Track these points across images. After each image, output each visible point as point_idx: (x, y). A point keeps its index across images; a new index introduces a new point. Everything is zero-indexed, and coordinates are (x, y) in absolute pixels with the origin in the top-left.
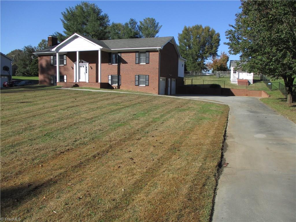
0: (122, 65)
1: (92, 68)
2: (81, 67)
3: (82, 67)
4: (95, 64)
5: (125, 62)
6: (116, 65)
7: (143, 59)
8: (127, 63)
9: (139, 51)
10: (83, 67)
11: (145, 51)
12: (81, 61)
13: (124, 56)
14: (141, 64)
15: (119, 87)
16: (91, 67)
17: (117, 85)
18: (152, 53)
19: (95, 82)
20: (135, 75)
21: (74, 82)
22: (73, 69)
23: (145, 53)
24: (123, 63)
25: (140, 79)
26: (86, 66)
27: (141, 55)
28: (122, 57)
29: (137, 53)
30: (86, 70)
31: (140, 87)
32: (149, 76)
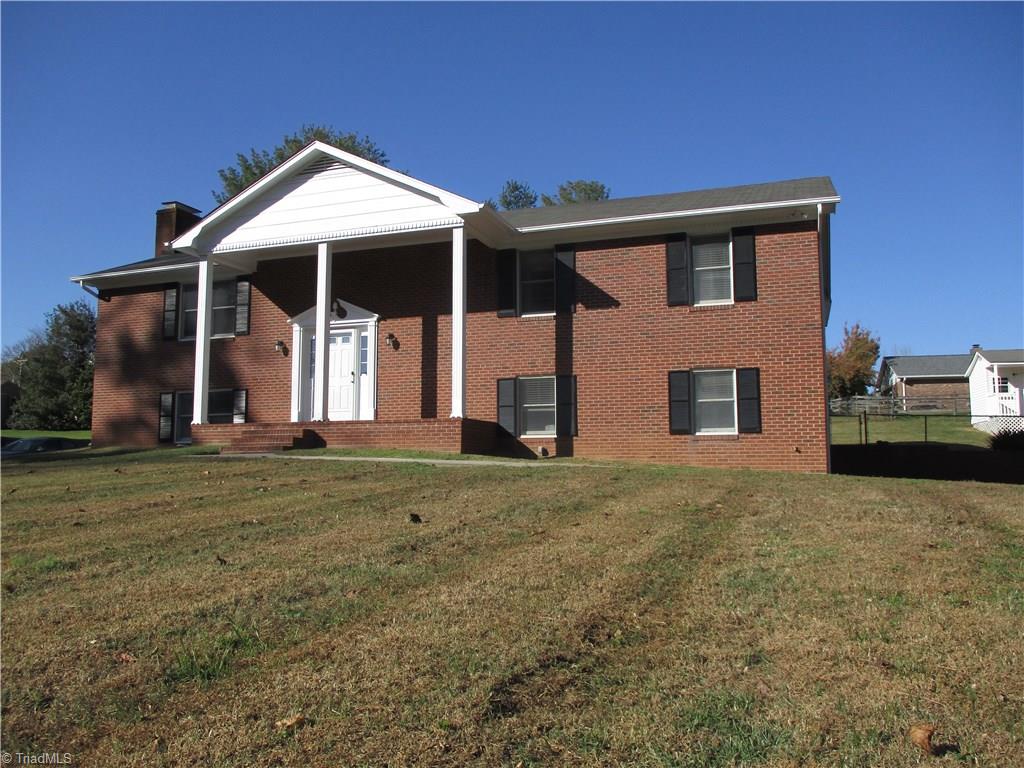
0: (582, 315)
1: (396, 345)
2: (333, 341)
3: (339, 339)
4: (419, 320)
5: (600, 300)
6: (547, 319)
7: (711, 277)
8: (617, 304)
9: (690, 231)
10: (346, 341)
11: (726, 228)
12: (336, 306)
13: (589, 266)
14: (703, 304)
15: (564, 446)
16: (391, 336)
17: (550, 433)
18: (776, 237)
19: (419, 419)
20: (670, 373)
21: (294, 418)
22: (287, 352)
23: (722, 239)
24: (588, 308)
25: (699, 392)
26: (363, 334)
27: (703, 252)
28: (584, 274)
29: (680, 241)
30: (363, 356)
31: (697, 440)
32: (763, 375)
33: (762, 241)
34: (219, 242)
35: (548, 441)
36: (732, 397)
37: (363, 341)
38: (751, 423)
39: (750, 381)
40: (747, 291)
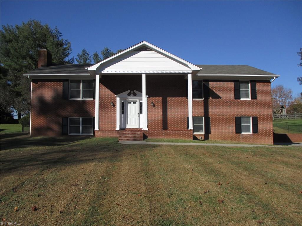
0: (211, 100)
1: (154, 106)
2: (130, 103)
3: (132, 103)
4: (161, 98)
5: (216, 96)
6: (201, 100)
7: (244, 92)
8: (221, 98)
9: (240, 80)
10: (134, 103)
11: (249, 80)
12: (132, 92)
13: (213, 86)
14: (242, 99)
15: (207, 137)
16: (152, 103)
17: (203, 132)
18: (261, 83)
19: (161, 128)
20: (236, 117)
21: (118, 128)
22: (114, 105)
23: (247, 82)
24: (213, 98)
25: (242, 123)
26: (141, 101)
27: (242, 85)
28: (211, 89)
29: (237, 82)
30: (141, 108)
31: (243, 135)
32: (258, 119)
33: (258, 84)
34: (104, 69)
35: (202, 135)
36: (250, 123)
37: (141, 104)
38: (255, 131)
39: (255, 120)
40: (254, 97)
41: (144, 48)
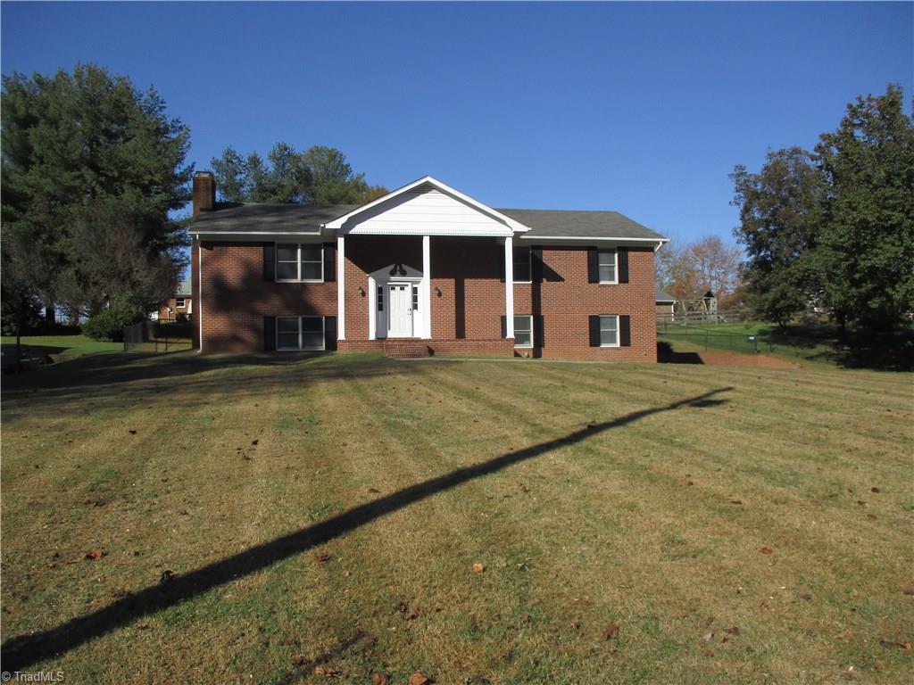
0: (546, 285)
1: (440, 295)
2: (393, 289)
3: (398, 288)
4: (453, 280)
5: (555, 277)
6: (528, 284)
8: (563, 280)
9: (599, 246)
10: (402, 289)
11: (615, 246)
12: (398, 268)
13: (549, 258)
14: (603, 283)
15: (537, 353)
16: (437, 289)
17: (531, 345)
18: (637, 253)
19: (454, 337)
20: (590, 316)
21: (372, 336)
22: (364, 294)
23: (612, 251)
24: (548, 280)
25: (602, 327)
26: (415, 286)
27: (602, 256)
28: (547, 263)
29: (594, 251)
30: (415, 299)
31: (603, 349)
32: (631, 319)
33: (631, 254)
34: (354, 227)
35: (528, 350)
36: (616, 328)
37: (415, 290)
38: (625, 341)
39: (625, 321)
40: (624, 278)
41: (426, 188)
